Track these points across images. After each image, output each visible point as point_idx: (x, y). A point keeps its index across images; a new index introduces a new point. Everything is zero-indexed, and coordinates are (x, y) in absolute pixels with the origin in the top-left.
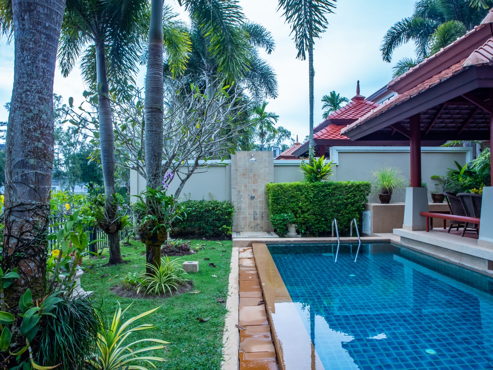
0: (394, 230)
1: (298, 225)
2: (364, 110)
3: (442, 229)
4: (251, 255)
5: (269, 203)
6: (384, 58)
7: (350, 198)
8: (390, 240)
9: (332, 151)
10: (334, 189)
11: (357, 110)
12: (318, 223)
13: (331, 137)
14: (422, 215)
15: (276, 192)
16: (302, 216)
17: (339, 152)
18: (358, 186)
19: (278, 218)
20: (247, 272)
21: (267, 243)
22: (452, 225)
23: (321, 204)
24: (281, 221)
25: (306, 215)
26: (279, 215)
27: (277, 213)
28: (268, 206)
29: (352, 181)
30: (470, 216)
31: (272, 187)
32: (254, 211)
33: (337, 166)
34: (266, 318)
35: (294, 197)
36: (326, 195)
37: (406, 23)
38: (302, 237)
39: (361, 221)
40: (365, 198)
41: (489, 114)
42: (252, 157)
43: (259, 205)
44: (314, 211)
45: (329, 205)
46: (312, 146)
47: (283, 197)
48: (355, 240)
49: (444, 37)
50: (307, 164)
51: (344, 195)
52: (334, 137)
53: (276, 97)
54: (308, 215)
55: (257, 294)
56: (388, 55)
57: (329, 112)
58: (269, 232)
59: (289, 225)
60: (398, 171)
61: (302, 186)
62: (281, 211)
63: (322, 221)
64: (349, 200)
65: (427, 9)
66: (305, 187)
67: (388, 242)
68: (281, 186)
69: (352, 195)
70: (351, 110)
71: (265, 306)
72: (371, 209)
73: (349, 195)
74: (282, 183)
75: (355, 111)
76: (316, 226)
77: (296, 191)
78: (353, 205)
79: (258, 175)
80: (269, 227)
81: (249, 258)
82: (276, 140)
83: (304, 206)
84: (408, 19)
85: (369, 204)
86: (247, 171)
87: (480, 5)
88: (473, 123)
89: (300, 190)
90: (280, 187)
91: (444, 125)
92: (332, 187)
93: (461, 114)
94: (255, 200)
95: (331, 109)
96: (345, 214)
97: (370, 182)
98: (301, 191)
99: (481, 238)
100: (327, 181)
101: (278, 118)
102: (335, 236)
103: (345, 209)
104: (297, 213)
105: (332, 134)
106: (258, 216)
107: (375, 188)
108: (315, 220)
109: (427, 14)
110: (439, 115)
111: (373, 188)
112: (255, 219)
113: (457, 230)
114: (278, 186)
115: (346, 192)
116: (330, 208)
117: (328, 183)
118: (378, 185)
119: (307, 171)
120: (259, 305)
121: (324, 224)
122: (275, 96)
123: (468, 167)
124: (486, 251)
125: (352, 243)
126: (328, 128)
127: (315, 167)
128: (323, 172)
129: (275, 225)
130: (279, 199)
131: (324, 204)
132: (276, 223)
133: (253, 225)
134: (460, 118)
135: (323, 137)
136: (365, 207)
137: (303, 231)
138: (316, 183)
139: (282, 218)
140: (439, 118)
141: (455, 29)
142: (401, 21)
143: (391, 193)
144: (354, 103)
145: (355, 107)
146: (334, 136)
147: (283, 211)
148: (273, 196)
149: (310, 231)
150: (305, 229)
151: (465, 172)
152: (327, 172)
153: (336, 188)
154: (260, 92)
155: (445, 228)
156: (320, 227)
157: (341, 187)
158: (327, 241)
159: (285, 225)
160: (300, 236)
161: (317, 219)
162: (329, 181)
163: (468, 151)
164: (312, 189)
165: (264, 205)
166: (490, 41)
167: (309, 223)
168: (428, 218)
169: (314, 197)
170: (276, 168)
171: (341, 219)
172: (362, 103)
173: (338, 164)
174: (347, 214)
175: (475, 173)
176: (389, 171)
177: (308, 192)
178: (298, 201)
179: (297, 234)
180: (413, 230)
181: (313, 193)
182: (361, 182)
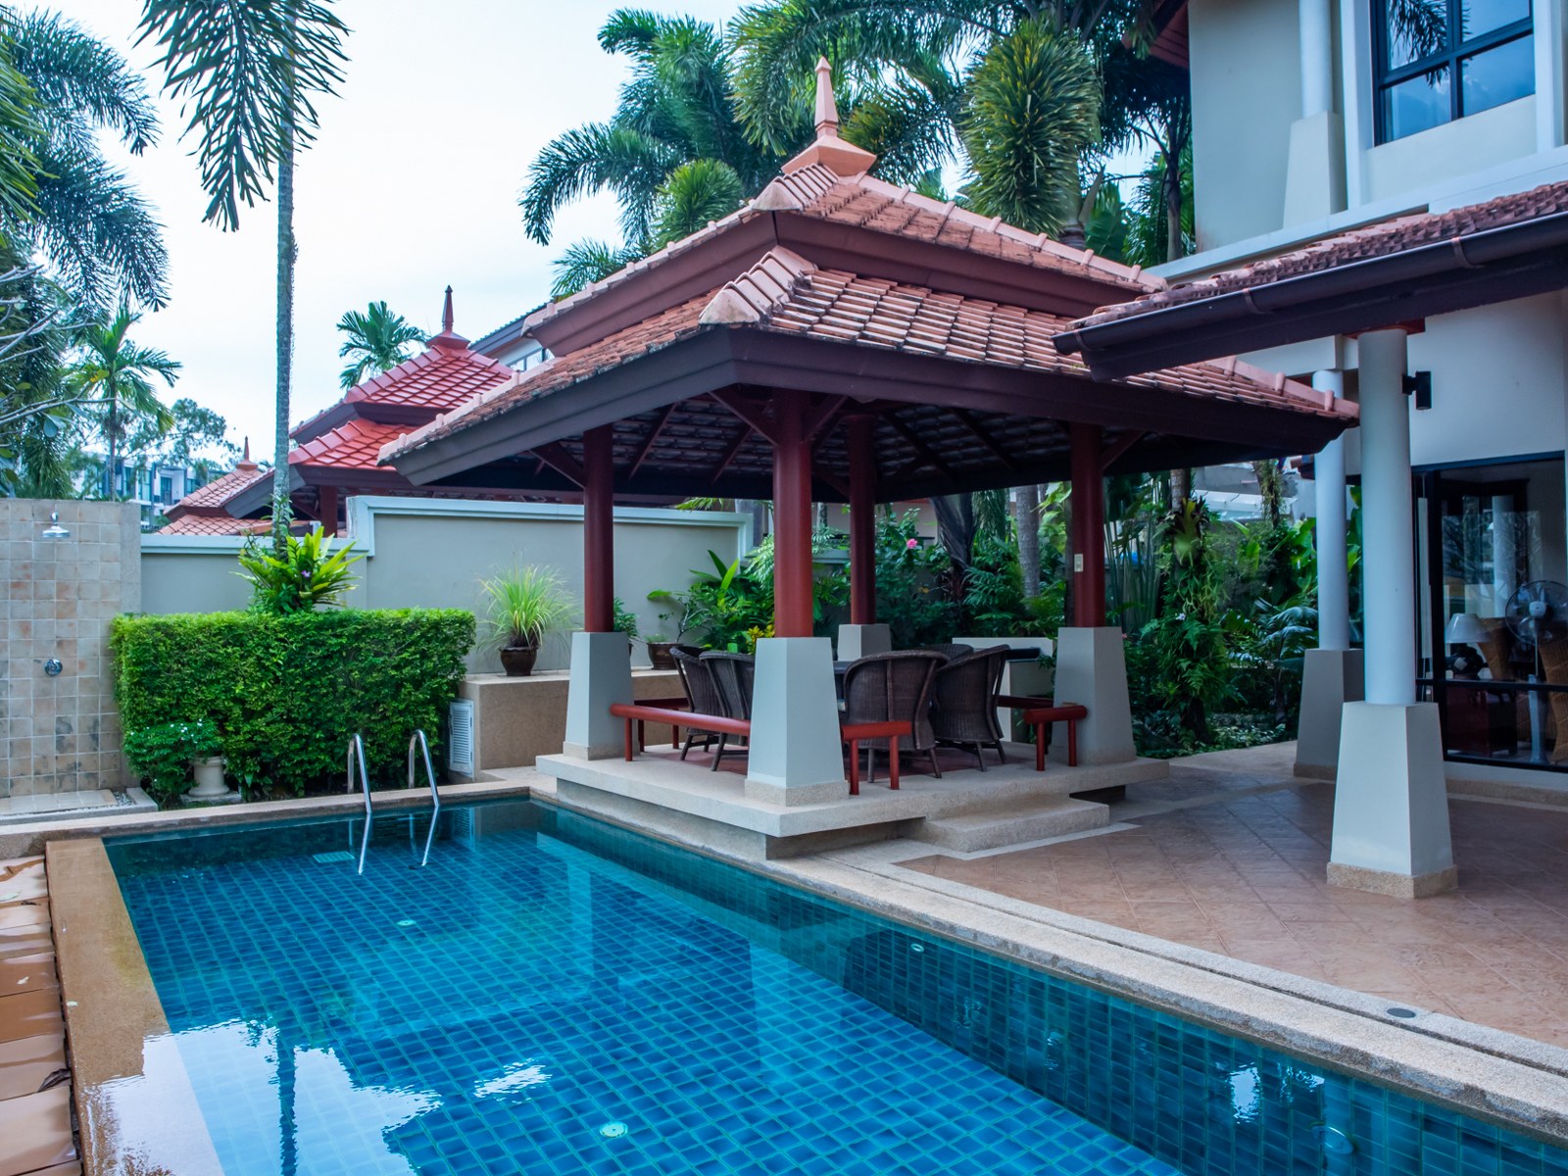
0: (539, 758)
1: (231, 759)
2: (464, 381)
3: (668, 748)
4: (39, 886)
5: (119, 686)
6: (529, 230)
7: (408, 663)
8: (527, 789)
9: (354, 509)
10: (357, 637)
11: (443, 379)
12: (304, 748)
13: (354, 462)
14: (614, 712)
15: (146, 651)
16: (247, 728)
17: (376, 515)
18: (436, 626)
19: (153, 739)
20: (10, 961)
21: (108, 836)
22: (691, 737)
23: (313, 686)
24: (165, 752)
25: (260, 723)
26: (159, 729)
27: (151, 723)
28: (118, 696)
29: (415, 610)
30: (731, 717)
31: (131, 634)
32: (59, 720)
33: (369, 558)
34: (68, 1134)
35: (218, 665)
36: (329, 656)
37: (592, 137)
38: (246, 800)
39: (444, 733)
40: (456, 662)
41: (767, 443)
42: (50, 523)
43: (79, 694)
44: (290, 711)
45: (341, 688)
46: (283, 492)
47: (175, 667)
48: (421, 799)
49: (689, 201)
50: (265, 550)
51: (390, 655)
52: (364, 462)
53: (163, 305)
54: (268, 724)
55: (44, 1044)
56: (541, 222)
57: (360, 366)
58: (118, 790)
59: (199, 762)
60: (556, 578)
61: (246, 626)
62: (167, 713)
63: (319, 740)
64: (405, 671)
65: (650, 110)
66: (256, 631)
67: (524, 794)
68: (168, 626)
69: (414, 653)
70: (422, 377)
71: (72, 1088)
72: (475, 694)
73: (405, 655)
74: (171, 618)
75: (436, 383)
76: (297, 759)
77: (224, 646)
78: (417, 684)
79: (79, 589)
80: (120, 772)
81: (25, 903)
82: (169, 446)
83: (254, 694)
84: (599, 129)
85: (468, 677)
86: (32, 571)
87: (766, 143)
88: (748, 452)
89: (238, 641)
90: (166, 630)
91: (679, 452)
92: (351, 629)
93: (720, 427)
94: (63, 678)
95: (369, 360)
96: (394, 712)
97: (472, 613)
98: (242, 645)
99: (753, 776)
100: (334, 608)
101: (175, 372)
102: (358, 789)
103: (395, 697)
104: (226, 719)
105: (358, 451)
106: (78, 734)
107: (487, 630)
108: (293, 739)
109: (649, 125)
110: (664, 426)
111: (480, 631)
112: (61, 745)
113: (706, 750)
114: (157, 627)
115: (397, 645)
116: (344, 696)
117: (336, 617)
118: (495, 619)
119: (264, 576)
120: (44, 1088)
121: (322, 750)
122: (157, 304)
123: (743, 568)
124: (760, 812)
125: (412, 810)
126: (345, 431)
127: (293, 562)
128: (321, 581)
129: (143, 766)
130: (159, 672)
131: (323, 686)
132: (148, 759)
133: (54, 767)
134: (717, 438)
135: (328, 461)
136: (458, 690)
137: (249, 779)
138: (296, 618)
139: (171, 741)
140: (663, 434)
141: (717, 185)
142: (579, 129)
143: (535, 643)
144: (435, 357)
145: (436, 370)
146: (365, 457)
147: (175, 712)
148: (136, 664)
149: (274, 778)
150: (258, 769)
151: (734, 580)
152: (334, 581)
153: (364, 631)
154: (102, 277)
155: (676, 746)
156: (310, 762)
157: (380, 627)
158: (329, 808)
159: (184, 764)
160: (238, 796)
161: (300, 736)
162: (342, 610)
163: (742, 523)
164: (281, 636)
165: (102, 696)
166: (770, 257)
167: (269, 752)
168: (630, 721)
169: (288, 663)
170: (152, 563)
171: (381, 731)
172: (458, 359)
173: (372, 553)
174: (401, 713)
175: (757, 584)
176: (529, 577)
177: (267, 647)
178: (232, 677)
179: (227, 789)
180: (592, 758)
181: (286, 649)
182: (443, 613)
